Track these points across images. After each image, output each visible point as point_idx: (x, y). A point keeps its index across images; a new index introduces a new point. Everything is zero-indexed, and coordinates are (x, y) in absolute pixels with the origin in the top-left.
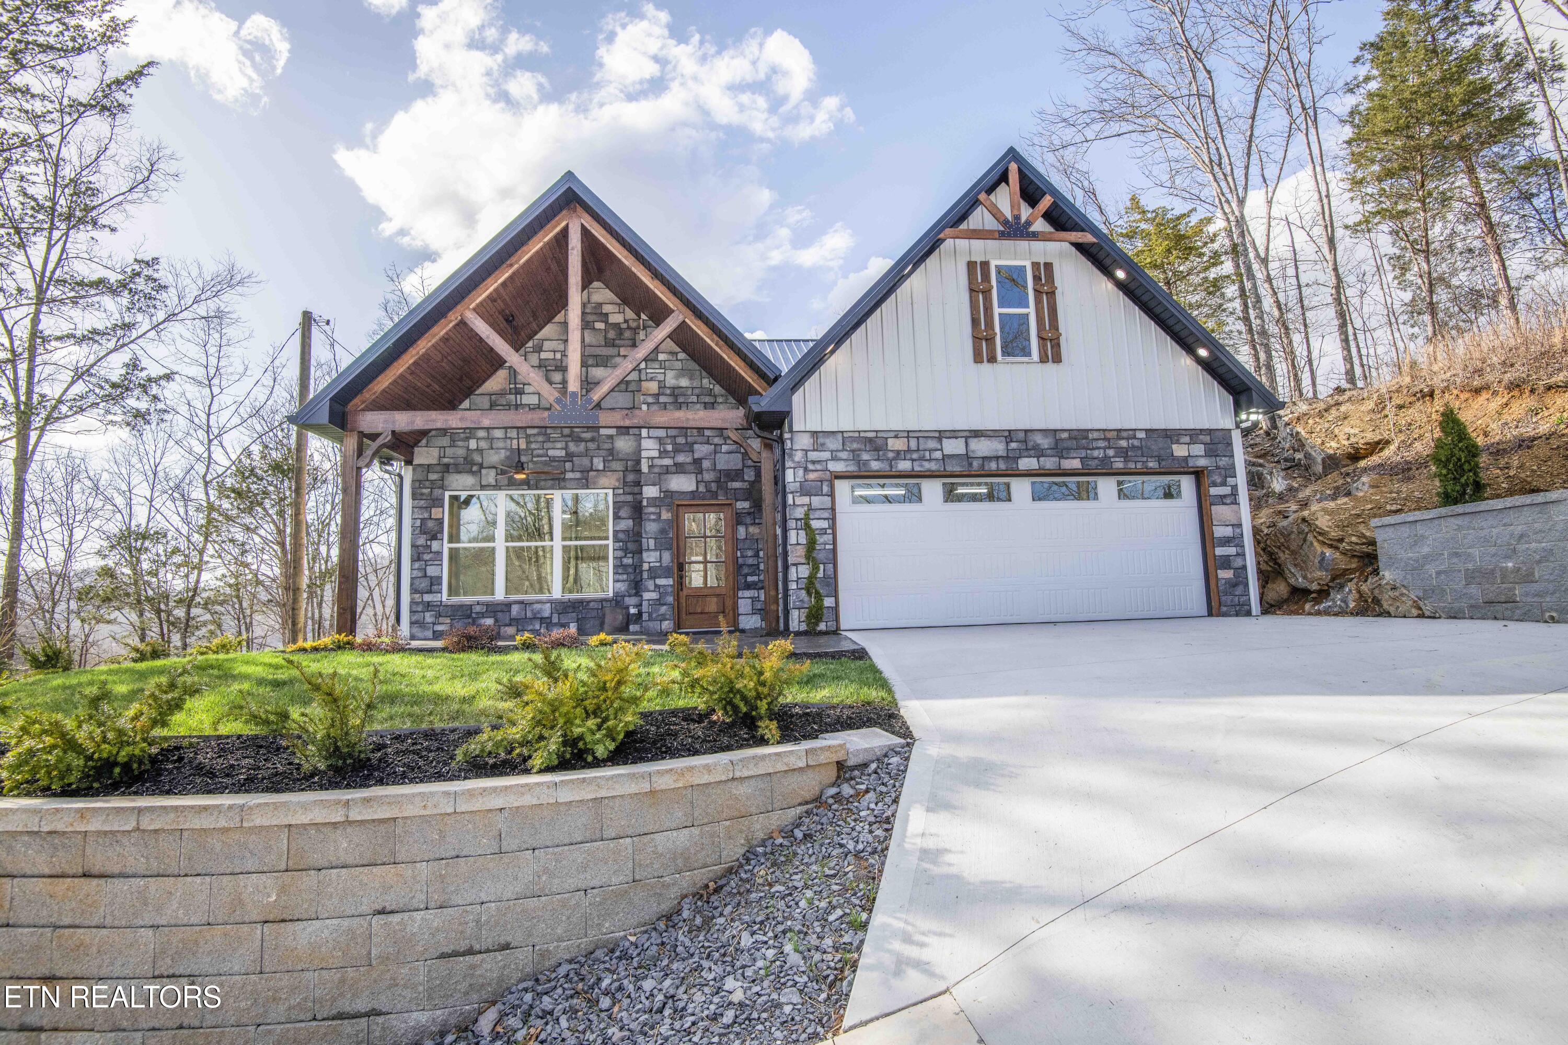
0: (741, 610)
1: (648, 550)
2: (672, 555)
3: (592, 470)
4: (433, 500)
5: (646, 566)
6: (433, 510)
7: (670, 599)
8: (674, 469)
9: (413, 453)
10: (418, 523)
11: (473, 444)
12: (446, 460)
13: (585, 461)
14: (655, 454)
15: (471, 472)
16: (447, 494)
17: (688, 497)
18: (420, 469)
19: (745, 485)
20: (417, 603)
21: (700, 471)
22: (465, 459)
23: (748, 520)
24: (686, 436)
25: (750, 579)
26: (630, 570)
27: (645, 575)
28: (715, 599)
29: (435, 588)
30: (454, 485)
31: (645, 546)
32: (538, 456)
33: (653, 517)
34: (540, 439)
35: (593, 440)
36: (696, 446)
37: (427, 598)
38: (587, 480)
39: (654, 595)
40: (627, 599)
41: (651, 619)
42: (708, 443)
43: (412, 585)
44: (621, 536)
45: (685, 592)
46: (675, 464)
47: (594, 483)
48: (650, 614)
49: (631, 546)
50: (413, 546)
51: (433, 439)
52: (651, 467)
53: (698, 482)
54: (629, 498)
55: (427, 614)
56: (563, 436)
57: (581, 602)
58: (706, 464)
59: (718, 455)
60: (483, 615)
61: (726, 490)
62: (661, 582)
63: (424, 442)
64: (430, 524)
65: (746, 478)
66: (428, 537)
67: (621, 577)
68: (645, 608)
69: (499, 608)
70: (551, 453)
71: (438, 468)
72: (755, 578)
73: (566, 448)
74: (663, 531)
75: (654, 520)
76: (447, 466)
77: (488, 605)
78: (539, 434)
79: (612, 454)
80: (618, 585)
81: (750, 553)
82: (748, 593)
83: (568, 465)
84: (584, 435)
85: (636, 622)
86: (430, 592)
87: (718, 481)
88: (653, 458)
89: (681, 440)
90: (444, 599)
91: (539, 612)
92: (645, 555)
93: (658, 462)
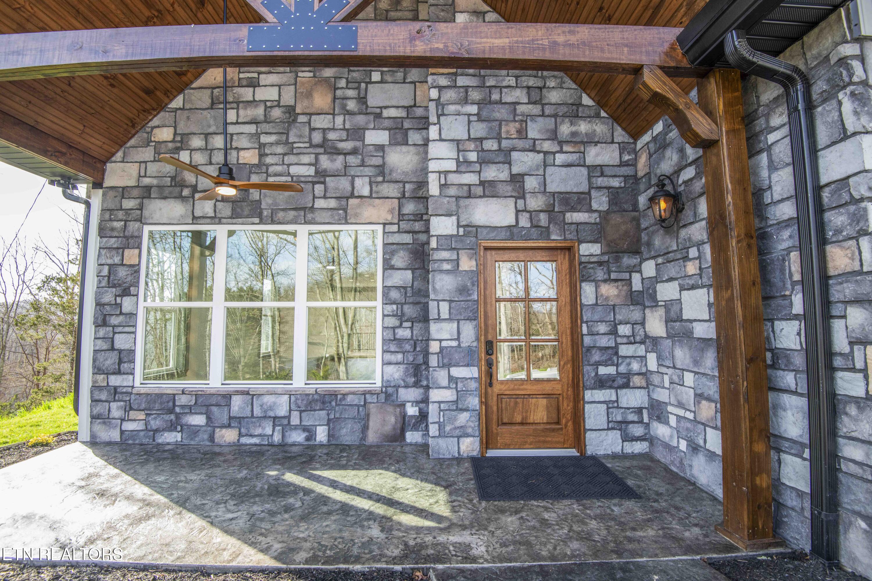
0: (590, 423)
1: (439, 319)
2: (478, 327)
3: (352, 195)
4: (127, 238)
5: (434, 347)
6: (127, 252)
7: (474, 402)
8: (479, 191)
9: (103, 172)
10: (105, 271)
11: (184, 156)
12: (147, 181)
13: (344, 183)
14: (451, 165)
15: (180, 197)
16: (147, 229)
17: (503, 234)
18: (111, 193)
19: (594, 218)
20: (100, 388)
21: (521, 195)
22: (173, 178)
23: (600, 274)
24: (499, 138)
25: (603, 370)
26: (408, 347)
27: (433, 361)
28: (543, 402)
29: (125, 366)
30: (156, 217)
31: (433, 314)
32: (276, 175)
33: (446, 266)
34: (280, 150)
35: (354, 152)
36: (515, 155)
37: (115, 380)
38: (345, 210)
39: (449, 395)
40: (401, 391)
41: (442, 434)
42: (533, 150)
43: (94, 360)
44: (394, 295)
45: (497, 388)
46: (482, 183)
47: (356, 215)
48: (441, 426)
49: (409, 310)
50: (99, 304)
51: (133, 151)
52: (443, 186)
53: (518, 212)
54: (407, 238)
55: (114, 406)
56: (312, 146)
57: (333, 395)
58: (531, 183)
59: (550, 170)
60: (190, 410)
61: (563, 225)
62: (457, 372)
63: (119, 155)
64: (122, 272)
65: (595, 206)
66: (119, 291)
67: (393, 358)
68: (433, 409)
69: (213, 401)
70: (294, 170)
71: (135, 193)
72: (611, 370)
73: (316, 163)
74: (463, 290)
75: (448, 272)
76: (148, 189)
77: (197, 395)
78: (277, 143)
79: (382, 174)
80: (390, 370)
81: (602, 328)
82: (600, 395)
83: (319, 189)
84: (342, 145)
85: (415, 428)
86: (118, 372)
87: (549, 211)
88: (446, 173)
89: (491, 145)
90: (137, 384)
91: (271, 408)
92: (433, 327)
93: (453, 178)
